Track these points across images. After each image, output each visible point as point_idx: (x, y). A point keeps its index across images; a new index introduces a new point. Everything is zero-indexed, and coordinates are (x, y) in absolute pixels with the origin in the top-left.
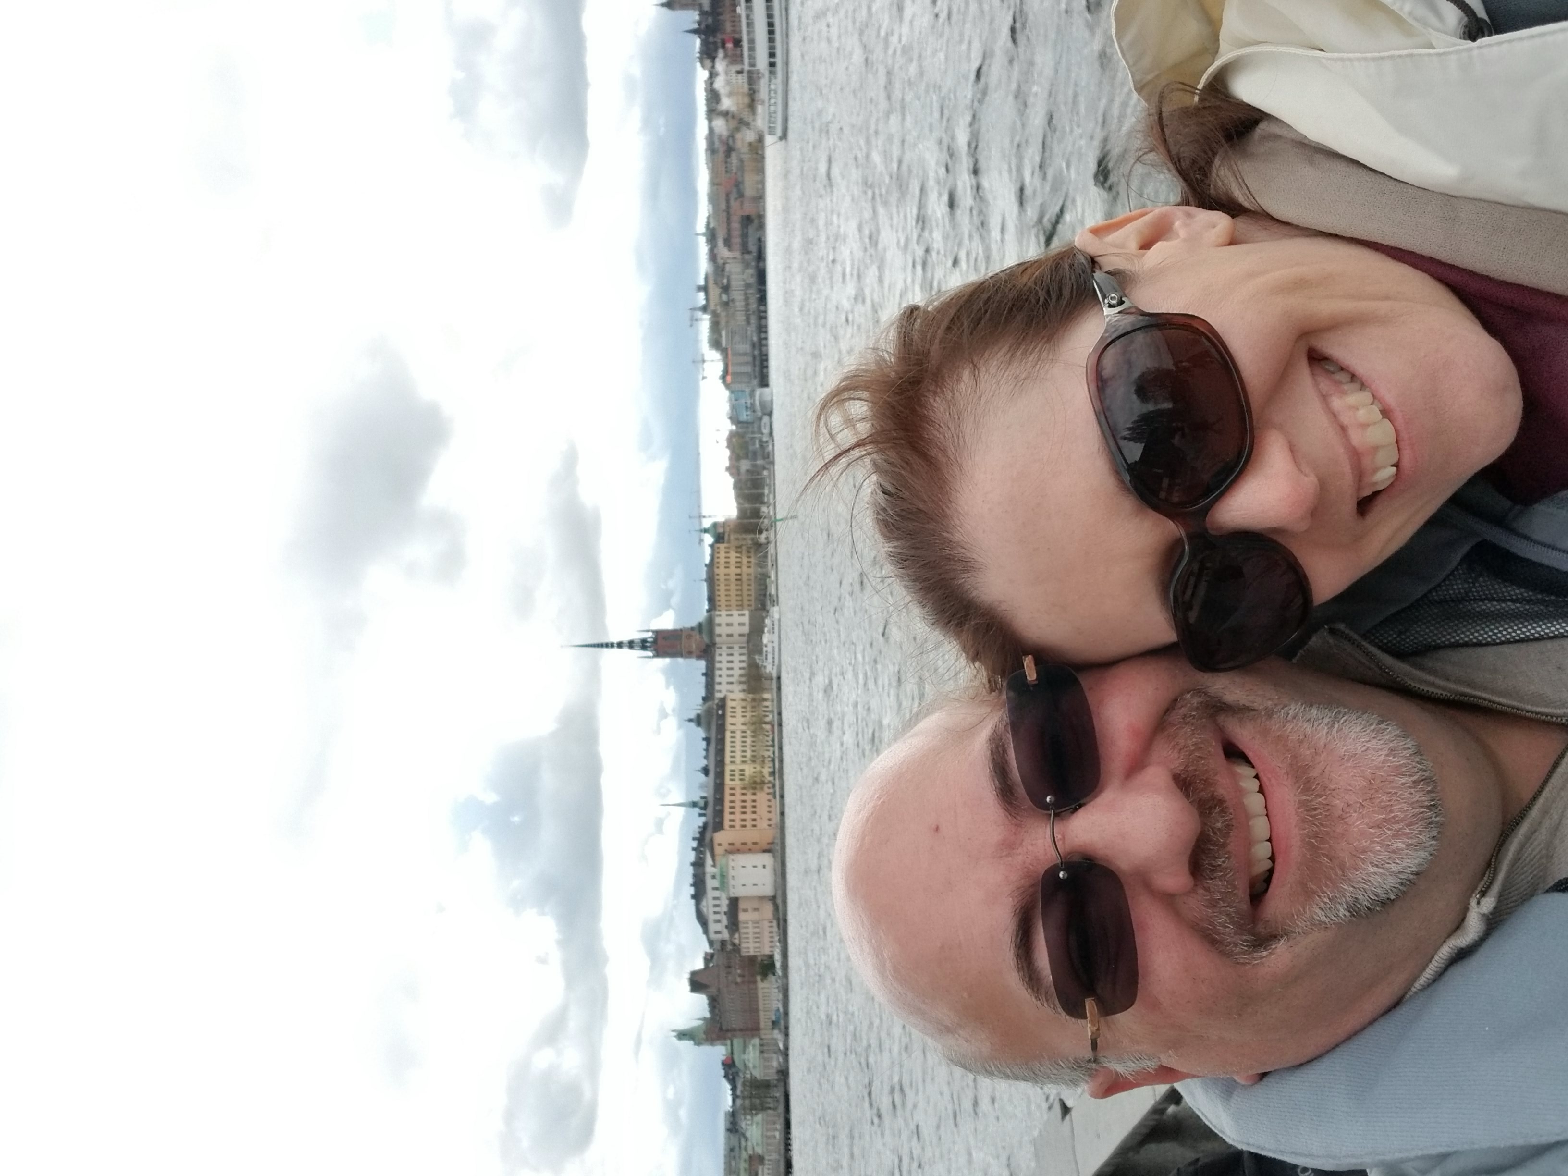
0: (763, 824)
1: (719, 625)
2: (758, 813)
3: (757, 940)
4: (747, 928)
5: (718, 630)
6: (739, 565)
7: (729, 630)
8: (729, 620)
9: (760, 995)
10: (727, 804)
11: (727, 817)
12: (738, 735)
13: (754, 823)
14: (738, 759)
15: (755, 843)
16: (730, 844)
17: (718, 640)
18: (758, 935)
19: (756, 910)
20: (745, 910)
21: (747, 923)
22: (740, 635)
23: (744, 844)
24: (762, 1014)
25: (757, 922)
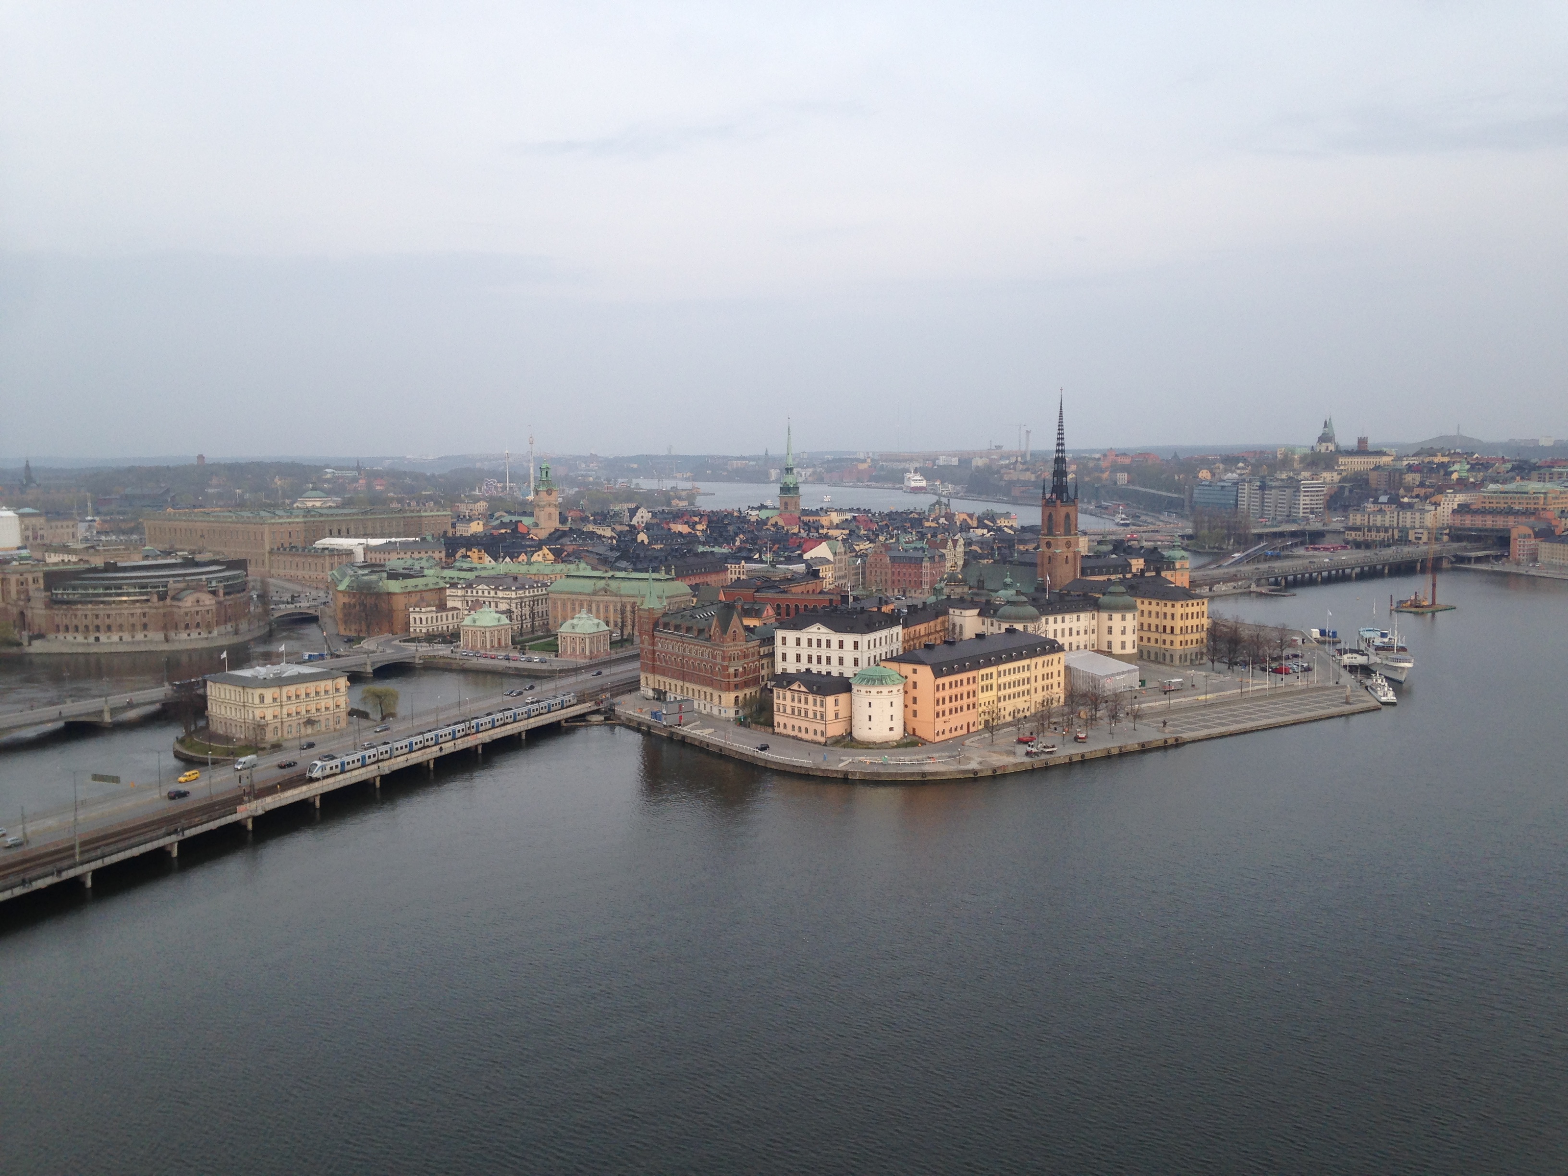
0: (940, 725)
1: (1123, 619)
2: (951, 716)
3: (796, 712)
4: (815, 704)
5: (1117, 616)
6: (1184, 630)
7: (1117, 630)
8: (1129, 631)
9: (709, 690)
10: (958, 677)
11: (946, 680)
12: (1026, 674)
13: (941, 714)
14: (1002, 680)
16: (915, 684)
17: (1104, 615)
18: (803, 714)
19: (837, 715)
20: (836, 704)
21: (822, 705)
24: (680, 683)
25: (822, 716)
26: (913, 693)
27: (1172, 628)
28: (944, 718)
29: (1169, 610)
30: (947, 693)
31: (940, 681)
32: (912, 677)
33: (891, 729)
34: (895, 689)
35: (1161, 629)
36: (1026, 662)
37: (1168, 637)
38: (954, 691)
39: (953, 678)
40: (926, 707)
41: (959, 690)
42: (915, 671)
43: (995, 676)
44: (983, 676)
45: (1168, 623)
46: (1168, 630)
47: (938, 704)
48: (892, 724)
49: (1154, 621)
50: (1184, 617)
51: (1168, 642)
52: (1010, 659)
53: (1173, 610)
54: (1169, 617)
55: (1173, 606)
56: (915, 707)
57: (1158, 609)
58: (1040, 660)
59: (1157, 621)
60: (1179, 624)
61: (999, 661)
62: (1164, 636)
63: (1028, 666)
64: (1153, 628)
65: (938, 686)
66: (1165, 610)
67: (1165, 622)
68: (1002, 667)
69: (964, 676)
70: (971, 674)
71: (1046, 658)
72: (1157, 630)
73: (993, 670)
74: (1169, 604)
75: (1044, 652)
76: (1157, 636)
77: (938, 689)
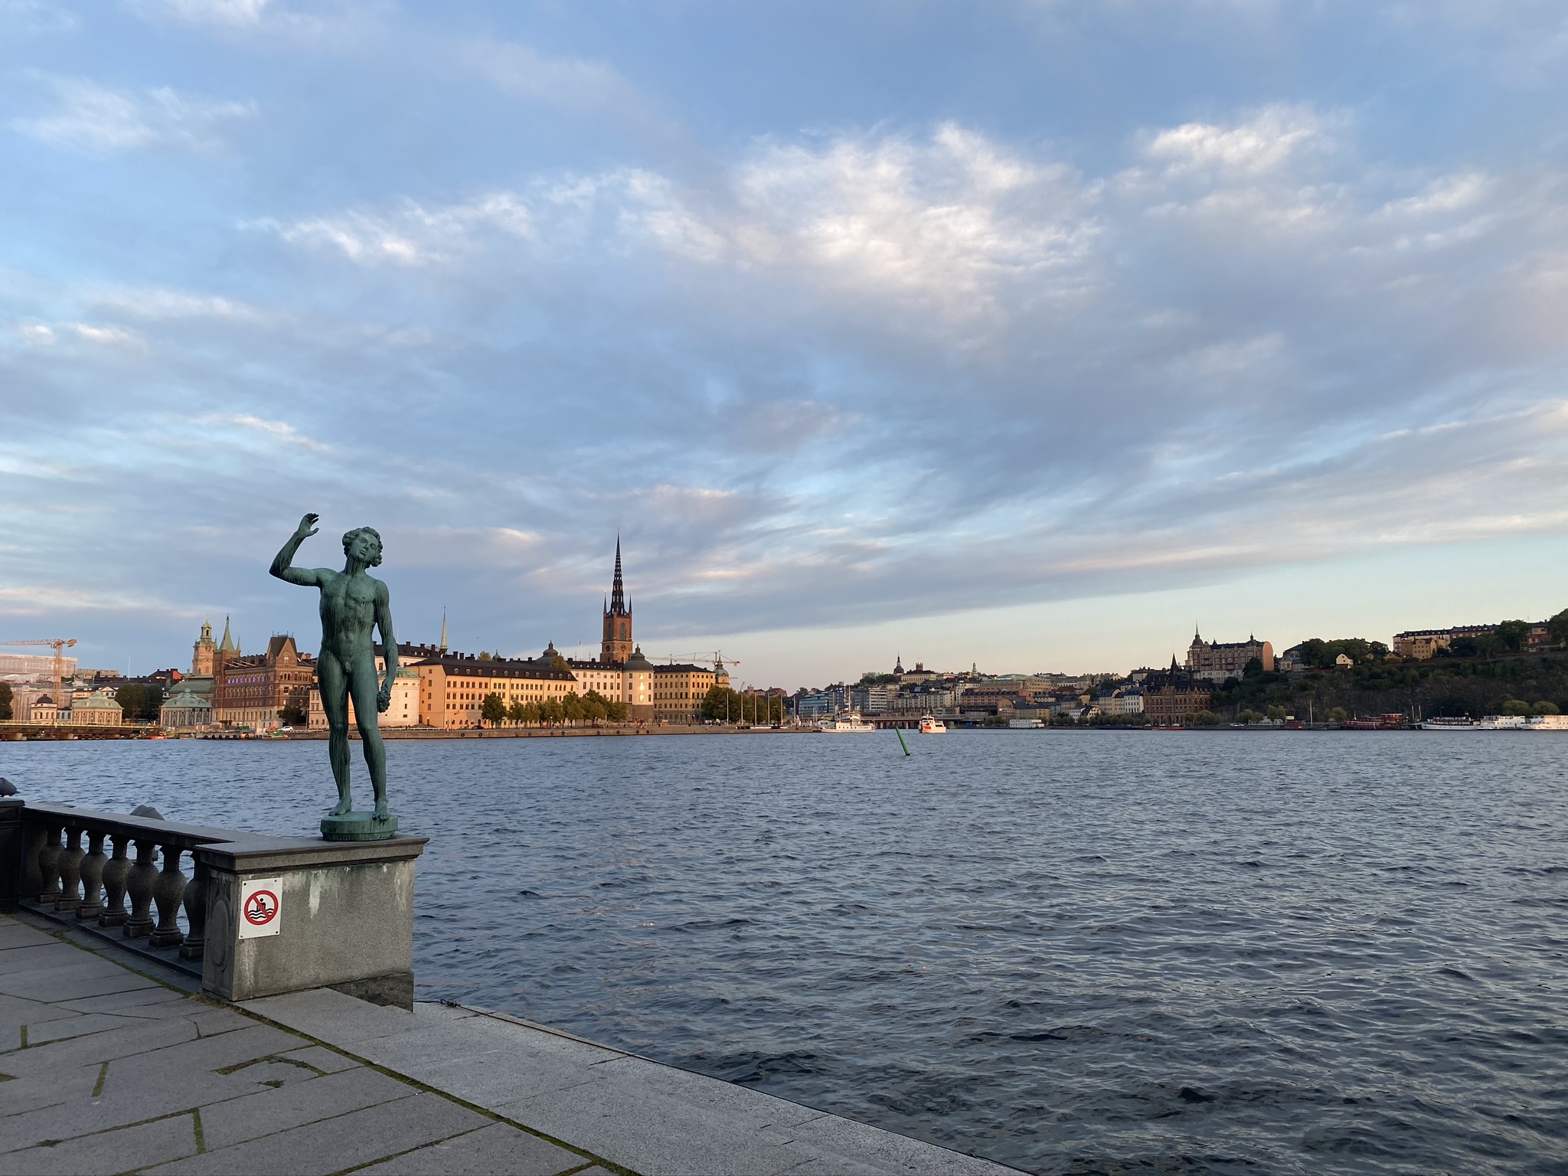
0: (449, 715)
1: (640, 676)
2: (462, 711)
5: (635, 674)
6: (696, 696)
7: (635, 685)
9: (263, 709)
10: (471, 680)
14: (515, 691)
15: (429, 707)
17: (627, 674)
23: (430, 698)
24: (241, 710)
26: (428, 690)
27: (687, 694)
28: (454, 711)
29: (684, 680)
30: (458, 690)
31: (452, 679)
32: (429, 677)
33: (405, 716)
34: (410, 682)
35: (679, 696)
36: (539, 682)
37: (683, 702)
38: (465, 690)
39: (465, 679)
40: (438, 702)
41: (471, 691)
42: (430, 672)
43: (508, 686)
44: (495, 684)
45: (684, 690)
46: (684, 696)
47: (448, 698)
48: (406, 712)
49: (674, 690)
50: (696, 685)
51: (684, 706)
52: (522, 676)
53: (686, 680)
54: (684, 685)
55: (687, 676)
56: (430, 702)
57: (676, 680)
58: (553, 683)
59: (676, 690)
60: (692, 690)
61: (511, 676)
62: (681, 701)
63: (541, 686)
64: (674, 696)
65: (449, 683)
66: (681, 680)
67: (681, 690)
68: (515, 681)
69: (477, 680)
70: (484, 680)
71: (559, 683)
72: (676, 697)
73: (507, 681)
74: (684, 675)
75: (556, 678)
76: (676, 701)
77: (449, 686)
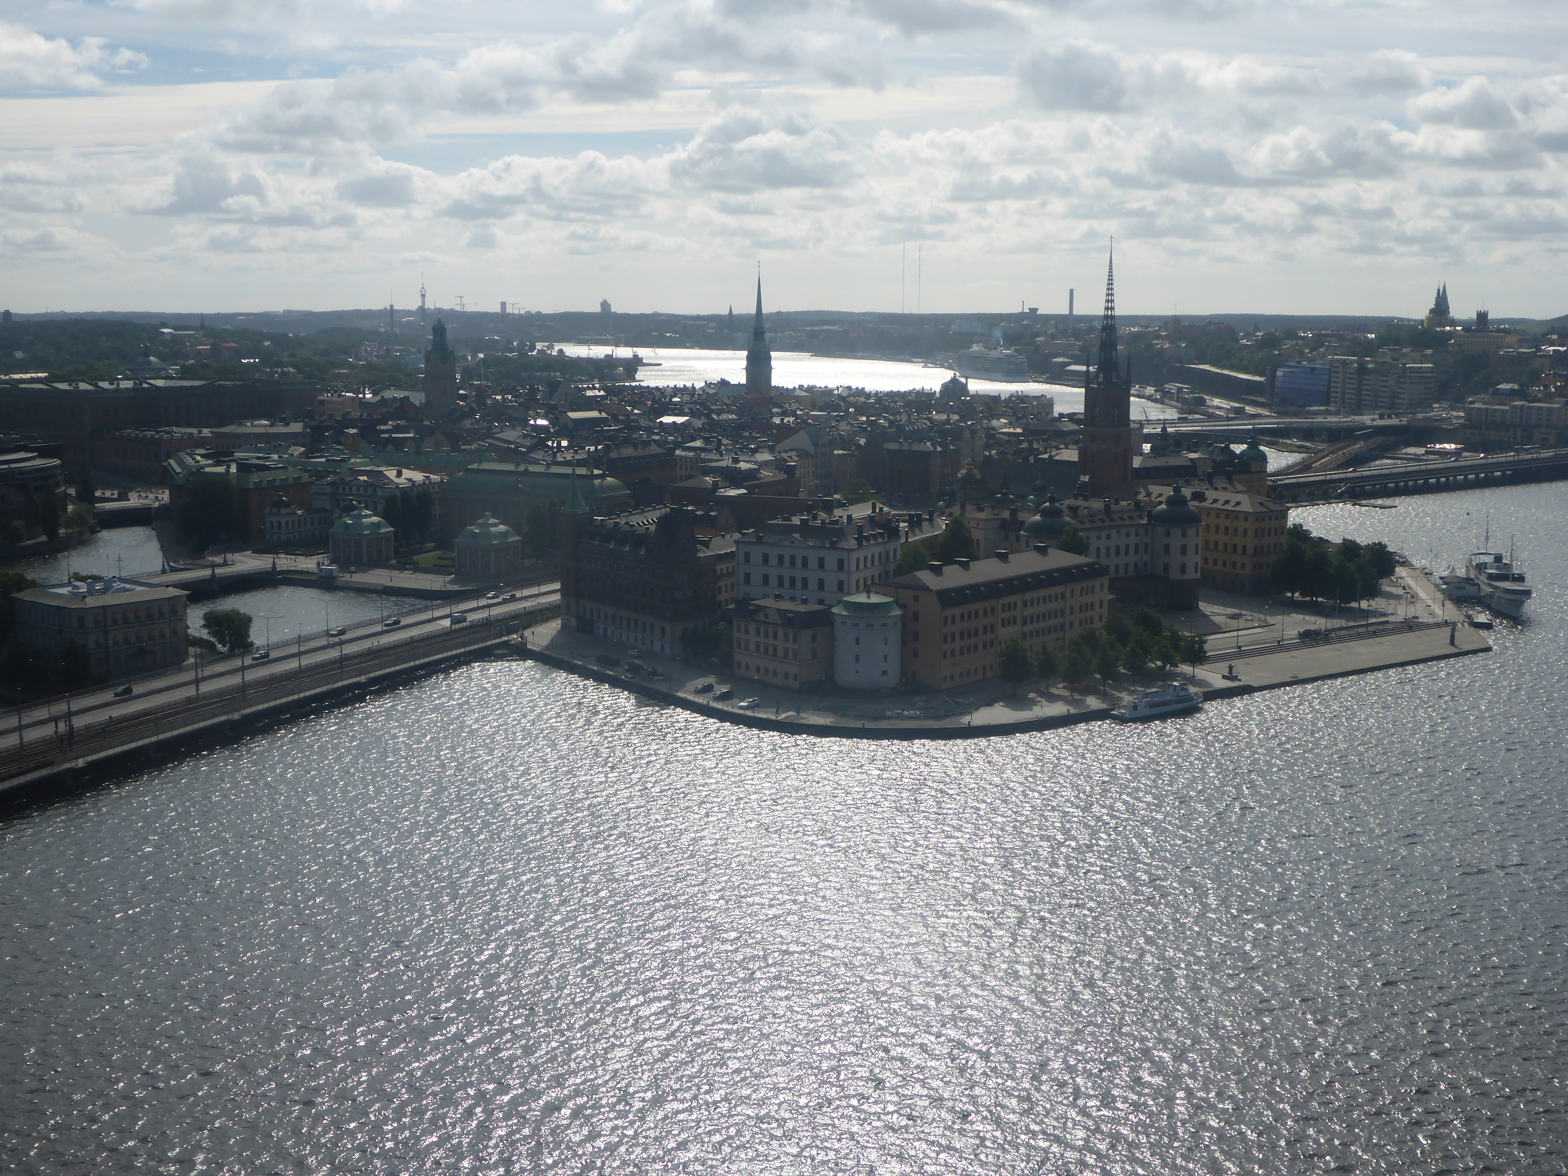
0: (947, 668)
1: (1184, 535)
2: (962, 657)
3: (762, 649)
4: (786, 639)
5: (1176, 532)
6: (1259, 550)
7: (1175, 549)
8: (1191, 549)
9: (649, 620)
10: (972, 607)
11: (957, 611)
12: (1058, 605)
13: (949, 654)
14: (1028, 612)
15: (916, 653)
16: (916, 616)
17: (1161, 530)
18: (771, 651)
19: (814, 656)
20: (814, 638)
21: (793, 640)
22: (1166, 567)
23: (916, 637)
24: (611, 611)
25: (795, 655)
26: (913, 627)
27: (1244, 547)
28: (953, 660)
30: (957, 627)
31: (949, 612)
32: (913, 607)
33: (885, 673)
34: (891, 621)
35: (1230, 548)
36: (1059, 589)
37: (1238, 559)
38: (966, 625)
40: (930, 645)
41: (973, 624)
42: (916, 599)
43: (1019, 606)
44: (1003, 606)
45: (1240, 541)
46: (1239, 550)
47: (945, 641)
48: (885, 667)
50: (1260, 533)
51: (1238, 565)
52: (1037, 585)
56: (916, 645)
58: (1077, 587)
59: (1226, 538)
60: (1252, 542)
61: (1024, 588)
62: (1234, 558)
63: (1062, 594)
64: (1220, 547)
65: (946, 619)
67: (1235, 540)
68: (1028, 596)
69: (980, 606)
70: (989, 603)
71: (1085, 584)
72: (1225, 550)
73: (1018, 598)
75: (1082, 577)
76: (1226, 557)
77: (946, 622)
